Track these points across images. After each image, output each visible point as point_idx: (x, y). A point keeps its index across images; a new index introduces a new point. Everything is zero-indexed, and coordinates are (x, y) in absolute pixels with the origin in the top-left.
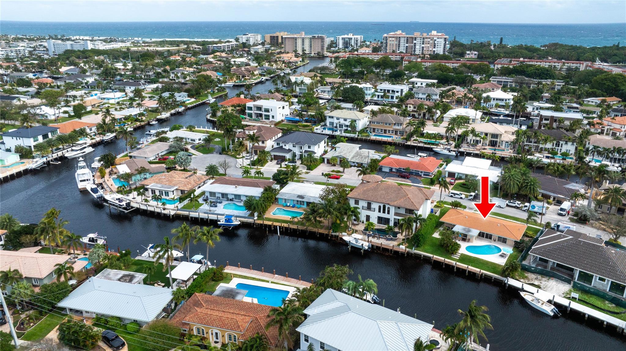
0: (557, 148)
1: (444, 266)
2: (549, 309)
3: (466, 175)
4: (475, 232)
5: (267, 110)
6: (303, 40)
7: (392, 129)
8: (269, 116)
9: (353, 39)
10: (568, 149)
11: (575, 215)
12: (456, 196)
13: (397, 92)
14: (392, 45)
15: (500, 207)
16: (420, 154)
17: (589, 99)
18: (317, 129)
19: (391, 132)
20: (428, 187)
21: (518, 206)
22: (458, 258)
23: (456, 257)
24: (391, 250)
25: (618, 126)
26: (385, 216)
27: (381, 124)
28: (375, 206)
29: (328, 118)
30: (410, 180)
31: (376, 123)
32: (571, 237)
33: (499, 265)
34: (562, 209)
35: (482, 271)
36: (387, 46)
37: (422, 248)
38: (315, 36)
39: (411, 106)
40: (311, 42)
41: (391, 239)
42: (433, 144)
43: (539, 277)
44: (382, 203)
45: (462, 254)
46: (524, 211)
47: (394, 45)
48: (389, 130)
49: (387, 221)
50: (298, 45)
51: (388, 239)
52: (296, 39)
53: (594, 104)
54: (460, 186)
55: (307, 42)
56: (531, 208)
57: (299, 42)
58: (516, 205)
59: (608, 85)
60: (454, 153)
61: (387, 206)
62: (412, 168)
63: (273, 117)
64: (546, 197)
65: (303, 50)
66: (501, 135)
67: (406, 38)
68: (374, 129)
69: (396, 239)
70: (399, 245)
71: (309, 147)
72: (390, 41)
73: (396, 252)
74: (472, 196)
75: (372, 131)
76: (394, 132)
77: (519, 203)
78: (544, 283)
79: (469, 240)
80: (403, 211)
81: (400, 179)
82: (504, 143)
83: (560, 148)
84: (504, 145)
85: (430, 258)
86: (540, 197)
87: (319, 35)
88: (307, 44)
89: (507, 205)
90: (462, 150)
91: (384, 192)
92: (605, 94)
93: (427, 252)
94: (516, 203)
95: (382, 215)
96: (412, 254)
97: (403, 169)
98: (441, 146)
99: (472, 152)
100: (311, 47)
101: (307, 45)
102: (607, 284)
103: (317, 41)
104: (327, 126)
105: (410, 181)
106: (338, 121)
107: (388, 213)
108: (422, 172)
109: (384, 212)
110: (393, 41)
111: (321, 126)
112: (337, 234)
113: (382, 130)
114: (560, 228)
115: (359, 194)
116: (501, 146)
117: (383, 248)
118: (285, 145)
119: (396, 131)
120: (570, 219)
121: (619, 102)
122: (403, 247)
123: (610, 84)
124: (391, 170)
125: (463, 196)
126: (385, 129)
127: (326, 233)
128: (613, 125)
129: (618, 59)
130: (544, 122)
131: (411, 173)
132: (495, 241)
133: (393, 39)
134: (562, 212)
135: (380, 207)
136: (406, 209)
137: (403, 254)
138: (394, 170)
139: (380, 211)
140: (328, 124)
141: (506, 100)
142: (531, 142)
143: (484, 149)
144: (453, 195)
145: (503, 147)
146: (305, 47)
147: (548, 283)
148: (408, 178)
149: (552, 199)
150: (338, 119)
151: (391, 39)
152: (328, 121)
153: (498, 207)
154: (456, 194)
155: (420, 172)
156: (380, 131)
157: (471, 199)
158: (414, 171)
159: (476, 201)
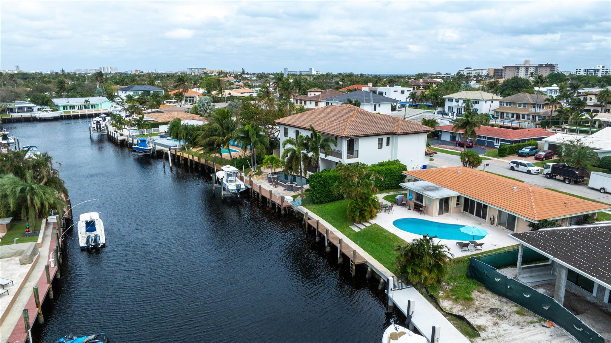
6: (528, 68)
7: (527, 113)
9: (601, 70)
15: (605, 192)
19: (526, 117)
20: (490, 158)
27: (512, 105)
29: (447, 100)
31: (505, 105)
37: (321, 206)
38: (543, 65)
39: (593, 97)
40: (536, 71)
48: (524, 115)
55: (532, 71)
57: (522, 71)
68: (502, 114)
75: (499, 116)
76: (531, 117)
81: (454, 147)
104: (445, 112)
106: (457, 104)
108: (497, 141)
113: (513, 114)
119: (533, 116)
126: (518, 112)
150: (457, 101)
152: (448, 104)
153: (599, 191)
154: (520, 165)
155: (495, 141)
156: (510, 116)
157: (547, 174)
158: (486, 140)
159: (555, 178)
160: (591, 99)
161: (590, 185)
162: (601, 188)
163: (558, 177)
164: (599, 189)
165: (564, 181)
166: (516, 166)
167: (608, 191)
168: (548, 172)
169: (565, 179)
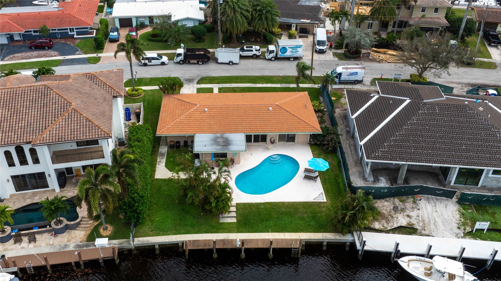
3: (151, 18)
4: (238, 139)
11: (337, 47)
12: (154, 62)
15: (233, 64)
20: (94, 55)
21: (258, 53)
22: (234, 220)
23: (231, 219)
24: (77, 263)
30: (55, 50)
32: (408, 100)
33: (318, 205)
34: (319, 43)
41: (67, 229)
43: (397, 201)
45: (238, 205)
46: (270, 60)
54: (149, 40)
56: (280, 53)
58: (255, 52)
62: (52, 27)
64: (287, 27)
74: (179, 55)
77: (258, 48)
78: (413, 214)
81: (35, 53)
86: (276, 30)
89: (241, 57)
94: (254, 50)
95: (20, 170)
97: (35, 32)
105: (56, 53)
107: (36, 161)
108: (72, 30)
114: (344, 77)
120: (335, 54)
124: (11, 38)
125: (165, 59)
131: (53, 36)
132: (274, 142)
134: (321, 48)
138: (17, 38)
144: (147, 61)
147: (420, 212)
148: (50, 48)
149: (293, 29)
153: (228, 64)
154: (153, 59)
155: (69, 31)
157: (181, 61)
158: (57, 31)
159: (189, 63)
161: (219, 61)
162: (230, 62)
163: (192, 61)
164: (228, 62)
165: (198, 63)
166: (149, 62)
167: (234, 62)
168: (181, 59)
169: (198, 62)
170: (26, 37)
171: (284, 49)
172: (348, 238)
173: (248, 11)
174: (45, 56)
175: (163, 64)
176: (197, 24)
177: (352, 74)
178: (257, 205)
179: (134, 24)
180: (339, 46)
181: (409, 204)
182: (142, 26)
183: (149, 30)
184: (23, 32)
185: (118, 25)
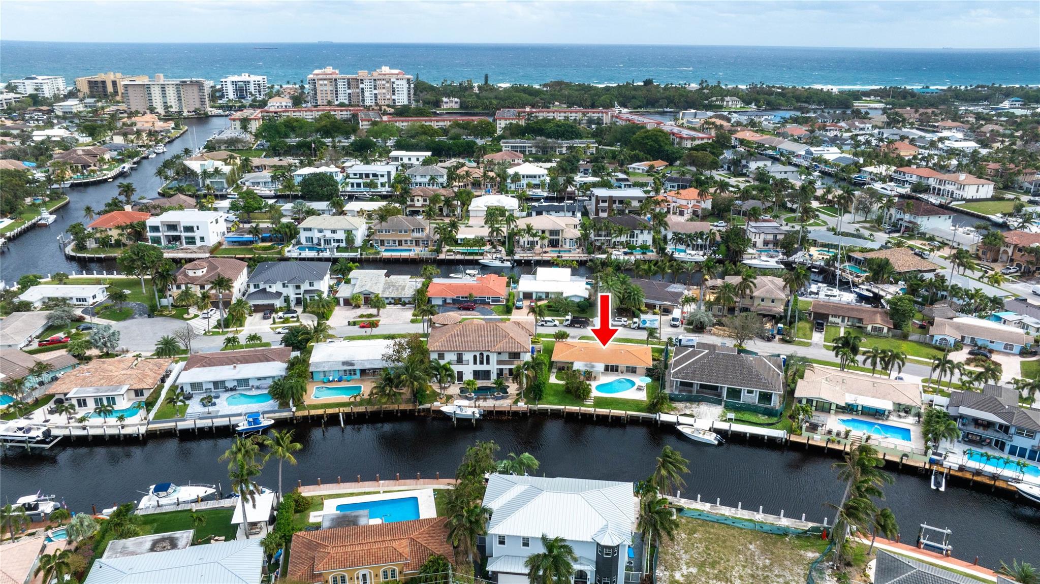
0: (632, 239)
1: (580, 417)
2: (712, 438)
3: (547, 294)
4: (600, 367)
5: (189, 229)
6: (163, 88)
7: (410, 239)
8: (193, 238)
9: (252, 83)
10: (645, 239)
11: (688, 324)
12: (549, 324)
13: (382, 176)
14: (324, 92)
16: (468, 271)
17: (634, 165)
18: (289, 251)
19: (409, 242)
20: (506, 317)
21: (625, 323)
22: (593, 403)
23: (590, 402)
24: (509, 411)
25: (684, 203)
26: (485, 367)
27: (391, 232)
28: (468, 357)
29: (300, 232)
30: (478, 312)
31: (384, 232)
32: (707, 351)
33: (642, 401)
34: (674, 319)
35: (628, 412)
36: (316, 94)
37: (545, 400)
38: (185, 82)
39: (420, 198)
40: (178, 91)
41: (502, 398)
42: (476, 254)
43: (688, 404)
44: (478, 351)
45: (595, 397)
46: (634, 329)
47: (329, 92)
48: (406, 241)
49: (486, 375)
50: (153, 98)
51: (497, 399)
52: (148, 87)
53: (640, 171)
54: (546, 309)
55: (172, 92)
56: (641, 324)
57: (156, 93)
58: (623, 323)
59: (651, 145)
60: (508, 264)
61: (485, 354)
62: (477, 295)
63: (202, 239)
64: (651, 307)
65: (166, 107)
66: (562, 230)
67: (346, 80)
68: (382, 241)
69: (508, 396)
70: (516, 402)
71: (311, 284)
72: (321, 85)
73: (516, 413)
74: (567, 320)
75: (379, 244)
76: (414, 242)
77: (626, 319)
78: (695, 410)
79: (595, 377)
80: (505, 357)
81: (464, 312)
82: (568, 240)
83: (635, 239)
84: (568, 244)
85: (559, 410)
86: (643, 308)
87: (193, 79)
88: (172, 95)
89: (613, 325)
90: (517, 257)
91: (475, 335)
92: (649, 156)
93: (553, 404)
94: (622, 320)
95: (479, 367)
96: (535, 411)
97: (462, 297)
98: (488, 255)
99: (531, 258)
100: (180, 100)
101: (172, 98)
102: (756, 395)
103: (190, 89)
104: (302, 244)
105: (478, 314)
106: (321, 234)
107: (488, 363)
108: (489, 298)
109: (482, 363)
110: (326, 85)
111: (293, 246)
112: (428, 406)
113: (394, 241)
114: (683, 343)
115: (442, 345)
116: (564, 246)
117: (496, 411)
118: (270, 287)
119: (416, 241)
120: (685, 329)
121: (666, 166)
122: (522, 405)
123: (652, 143)
124: (445, 301)
125: (557, 323)
126: (400, 239)
127: (411, 408)
128: (678, 201)
129: (639, 104)
130: (601, 204)
131: (475, 302)
132: (622, 372)
133: (326, 82)
134: (675, 323)
135: (475, 357)
136: (510, 354)
137: (524, 414)
138: (448, 301)
139: (475, 363)
140: (303, 241)
141: (539, 177)
142: (600, 236)
143: (546, 252)
144: (544, 323)
145: (567, 247)
146: (168, 101)
147: (700, 409)
148: (473, 310)
149: (658, 308)
150: (321, 231)
151: (321, 82)
152: (303, 236)
154: (548, 322)
155: (486, 298)
156: (391, 243)
158: (478, 298)
159: (574, 326)
160: (418, 200)
163: (576, 325)
165: (580, 327)
168: (568, 323)
170: (455, 301)
171: (644, 322)
172: (654, 416)
173: (620, 293)
174: (470, 315)
175: (555, 326)
176: (583, 300)
177: (689, 340)
178: (606, 398)
179: (534, 297)
180: (690, 323)
181: (694, 406)
182: (540, 299)
183: (545, 302)
184: (455, 297)
185: (521, 297)
